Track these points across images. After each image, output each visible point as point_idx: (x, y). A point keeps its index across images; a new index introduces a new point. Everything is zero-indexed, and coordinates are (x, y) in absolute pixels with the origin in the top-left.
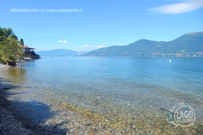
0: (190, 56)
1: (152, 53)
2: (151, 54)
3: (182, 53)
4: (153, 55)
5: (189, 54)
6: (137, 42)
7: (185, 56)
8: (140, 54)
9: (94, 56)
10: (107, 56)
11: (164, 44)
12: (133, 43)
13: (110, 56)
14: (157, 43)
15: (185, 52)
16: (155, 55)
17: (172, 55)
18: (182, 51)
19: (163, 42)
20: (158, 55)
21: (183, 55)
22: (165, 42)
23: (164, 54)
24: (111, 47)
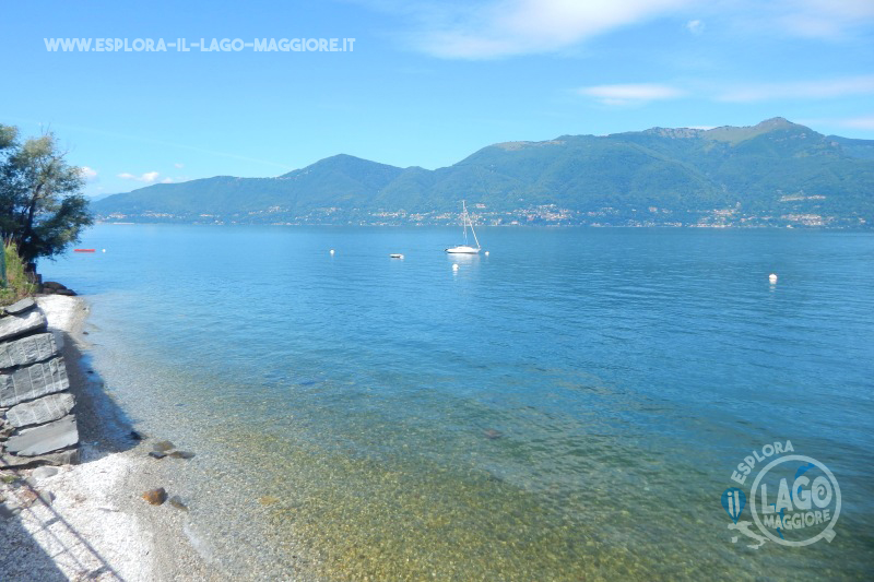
0: (503, 222)
1: (377, 211)
2: (374, 215)
3: (478, 211)
4: (382, 219)
5: (499, 217)
6: (321, 164)
7: (487, 223)
8: (332, 215)
9: (115, 220)
10: (184, 222)
11: (420, 176)
12: (305, 170)
13: (201, 221)
14: (398, 171)
15: (489, 210)
16: (390, 219)
17: (448, 221)
18: (478, 206)
19: (418, 168)
20: (399, 219)
21: (480, 220)
22: (425, 171)
23: (419, 217)
24: (204, 180)
